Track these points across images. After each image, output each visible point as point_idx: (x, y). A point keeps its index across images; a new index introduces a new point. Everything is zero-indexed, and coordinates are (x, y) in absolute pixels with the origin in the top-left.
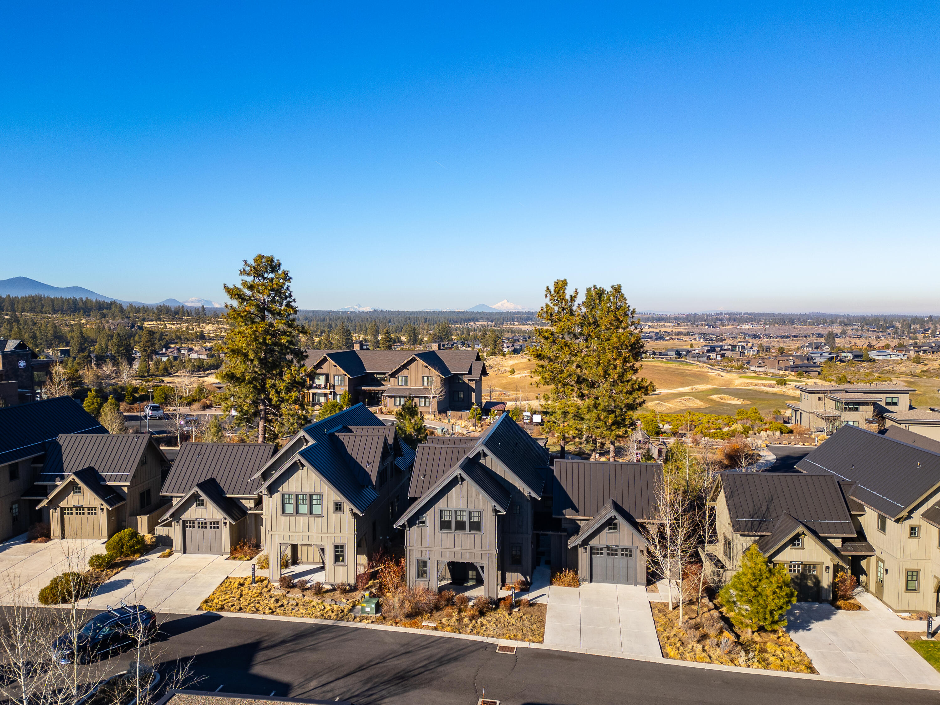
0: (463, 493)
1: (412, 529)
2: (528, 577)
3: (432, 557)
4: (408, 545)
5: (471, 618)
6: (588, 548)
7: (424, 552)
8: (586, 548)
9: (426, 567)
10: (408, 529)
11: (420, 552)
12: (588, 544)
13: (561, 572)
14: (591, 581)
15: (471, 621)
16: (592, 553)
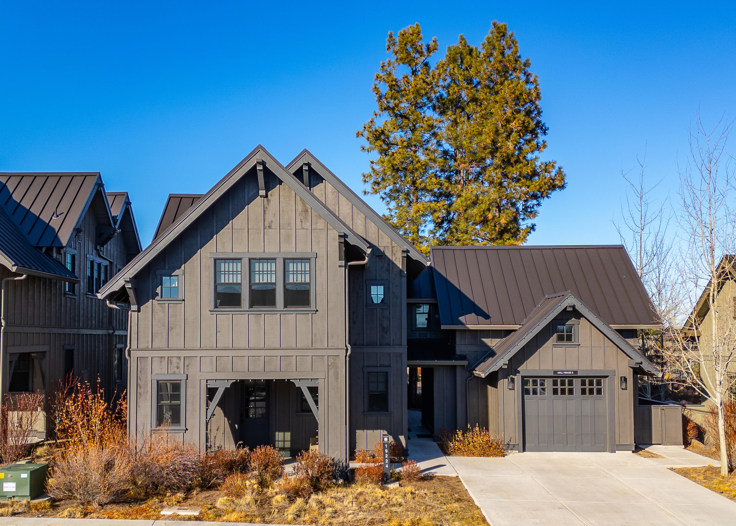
0: (269, 217)
1: (148, 306)
2: (402, 438)
3: (194, 371)
4: (134, 346)
5: (292, 494)
6: (518, 378)
7: (175, 360)
8: (513, 380)
9: (178, 397)
10: (134, 307)
11: (165, 362)
12: (516, 372)
13: (465, 431)
14: (524, 450)
15: (291, 500)
16: (525, 392)
